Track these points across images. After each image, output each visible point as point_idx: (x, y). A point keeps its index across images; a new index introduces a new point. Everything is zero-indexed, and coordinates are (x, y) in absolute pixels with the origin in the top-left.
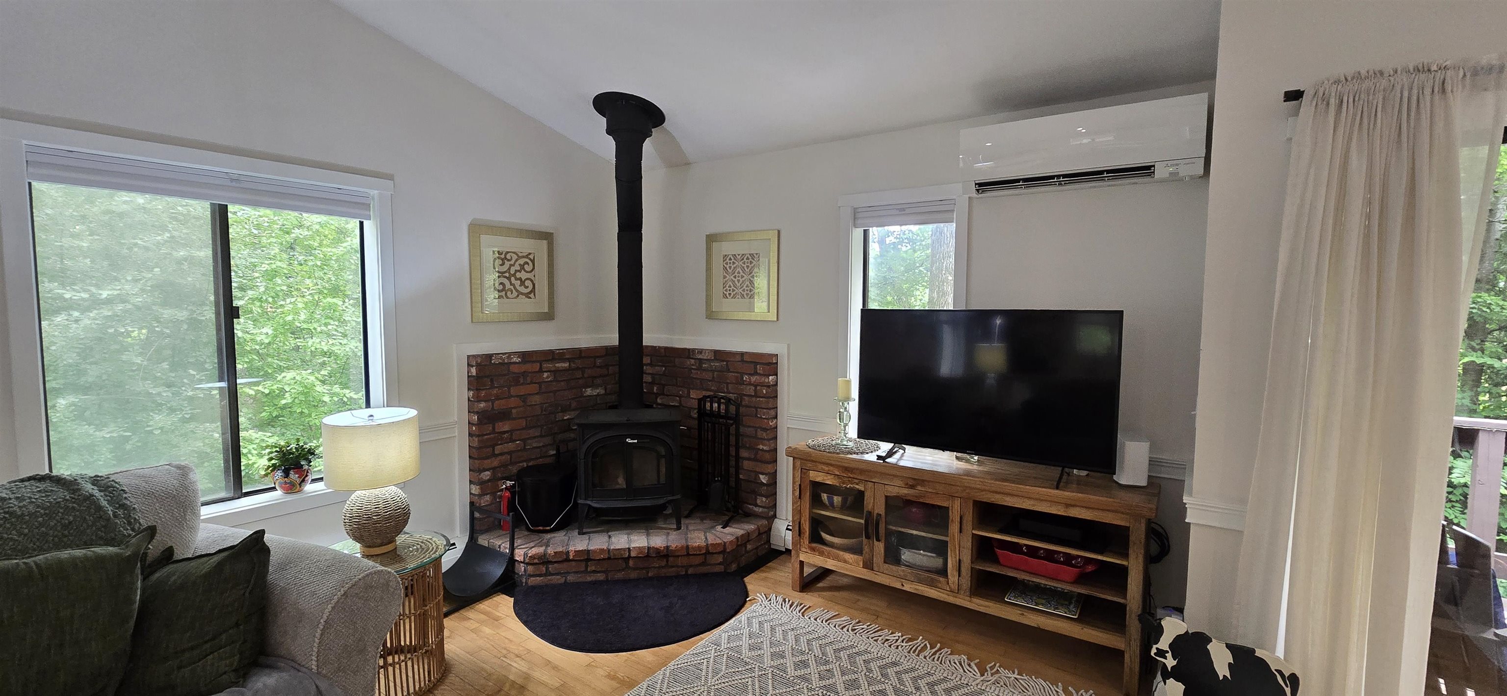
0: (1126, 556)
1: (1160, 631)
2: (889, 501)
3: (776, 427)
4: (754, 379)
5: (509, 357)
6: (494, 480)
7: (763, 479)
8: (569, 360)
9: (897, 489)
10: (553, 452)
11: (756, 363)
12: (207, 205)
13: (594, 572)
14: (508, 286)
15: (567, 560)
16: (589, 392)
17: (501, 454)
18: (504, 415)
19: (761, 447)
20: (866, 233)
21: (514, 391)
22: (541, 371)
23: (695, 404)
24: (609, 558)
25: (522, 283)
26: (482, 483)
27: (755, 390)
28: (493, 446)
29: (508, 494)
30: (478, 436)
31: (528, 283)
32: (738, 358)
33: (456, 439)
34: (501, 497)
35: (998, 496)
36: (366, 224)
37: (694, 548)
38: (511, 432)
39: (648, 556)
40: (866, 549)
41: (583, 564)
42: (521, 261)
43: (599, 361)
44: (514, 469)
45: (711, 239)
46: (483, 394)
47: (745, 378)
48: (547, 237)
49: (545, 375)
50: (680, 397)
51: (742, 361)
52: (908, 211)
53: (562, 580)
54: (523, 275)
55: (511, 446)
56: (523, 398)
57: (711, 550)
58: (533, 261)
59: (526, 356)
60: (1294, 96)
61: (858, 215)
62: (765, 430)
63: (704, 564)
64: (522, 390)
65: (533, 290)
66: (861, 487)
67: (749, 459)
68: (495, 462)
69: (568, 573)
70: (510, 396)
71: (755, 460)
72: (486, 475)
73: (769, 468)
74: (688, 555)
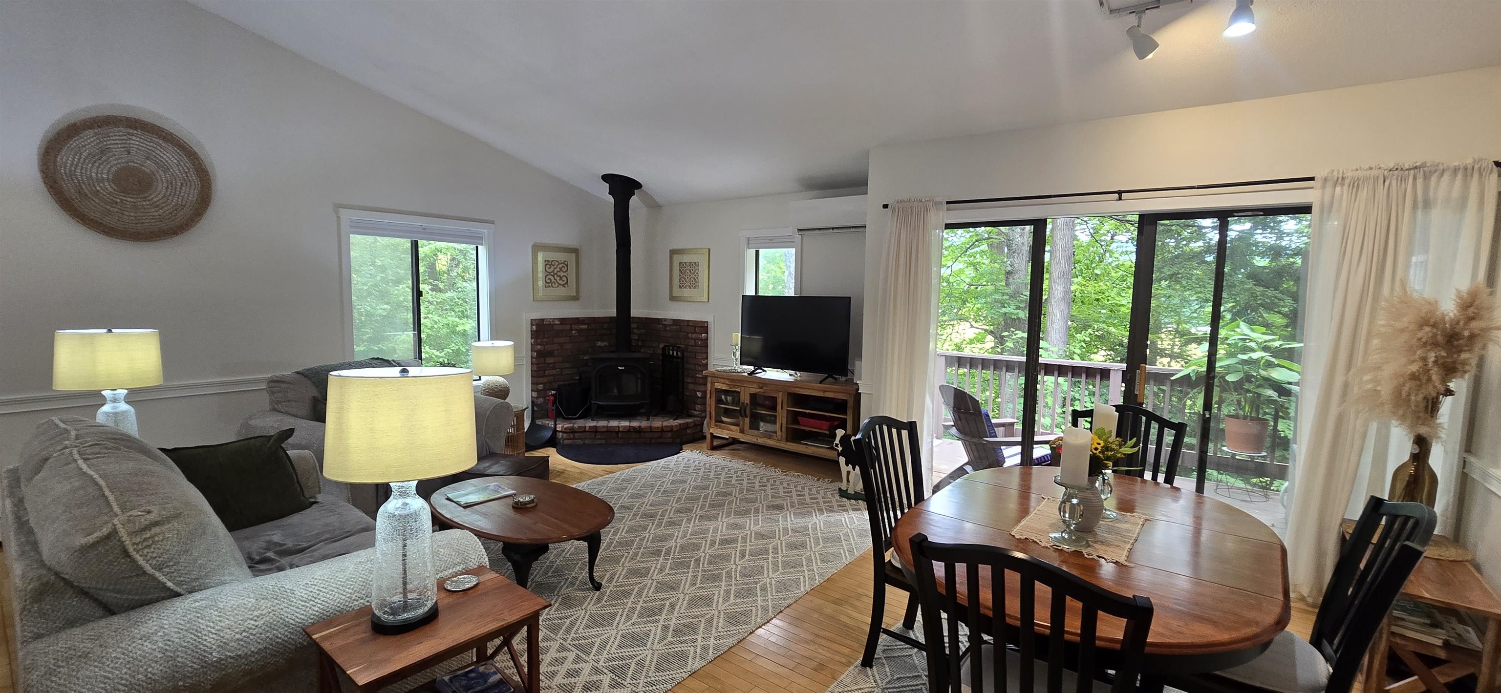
0: (846, 414)
1: (835, 435)
2: (753, 396)
3: (707, 364)
4: (694, 336)
5: (553, 321)
6: (545, 390)
7: (699, 394)
8: (588, 324)
9: (754, 390)
10: (578, 378)
11: (695, 327)
12: (409, 240)
13: (599, 439)
14: (553, 280)
15: (585, 431)
16: (599, 344)
17: (549, 376)
18: (550, 354)
19: (698, 375)
20: (757, 253)
21: (556, 340)
22: (571, 330)
23: (660, 351)
24: (608, 431)
25: (561, 278)
26: (538, 391)
27: (695, 343)
28: (544, 371)
29: (552, 398)
30: (536, 364)
31: (564, 278)
32: (686, 323)
33: (525, 366)
34: (548, 400)
35: (797, 389)
36: (480, 247)
37: (654, 428)
38: (554, 363)
39: (629, 431)
40: (741, 423)
41: (593, 434)
42: (561, 266)
43: (605, 326)
44: (556, 386)
45: (673, 252)
46: (539, 341)
47: (690, 335)
48: (575, 251)
49: (574, 332)
50: (654, 347)
51: (688, 325)
52: (774, 241)
53: (582, 443)
54: (562, 274)
55: (554, 372)
56: (561, 344)
57: (665, 430)
58: (567, 266)
59: (563, 321)
60: (886, 206)
61: (750, 242)
62: (700, 365)
63: (660, 437)
64: (561, 340)
65: (567, 282)
66: (738, 390)
67: (691, 383)
68: (546, 380)
69: (585, 439)
70: (553, 344)
71: (695, 383)
72: (541, 387)
73: (702, 388)
74: (651, 431)
